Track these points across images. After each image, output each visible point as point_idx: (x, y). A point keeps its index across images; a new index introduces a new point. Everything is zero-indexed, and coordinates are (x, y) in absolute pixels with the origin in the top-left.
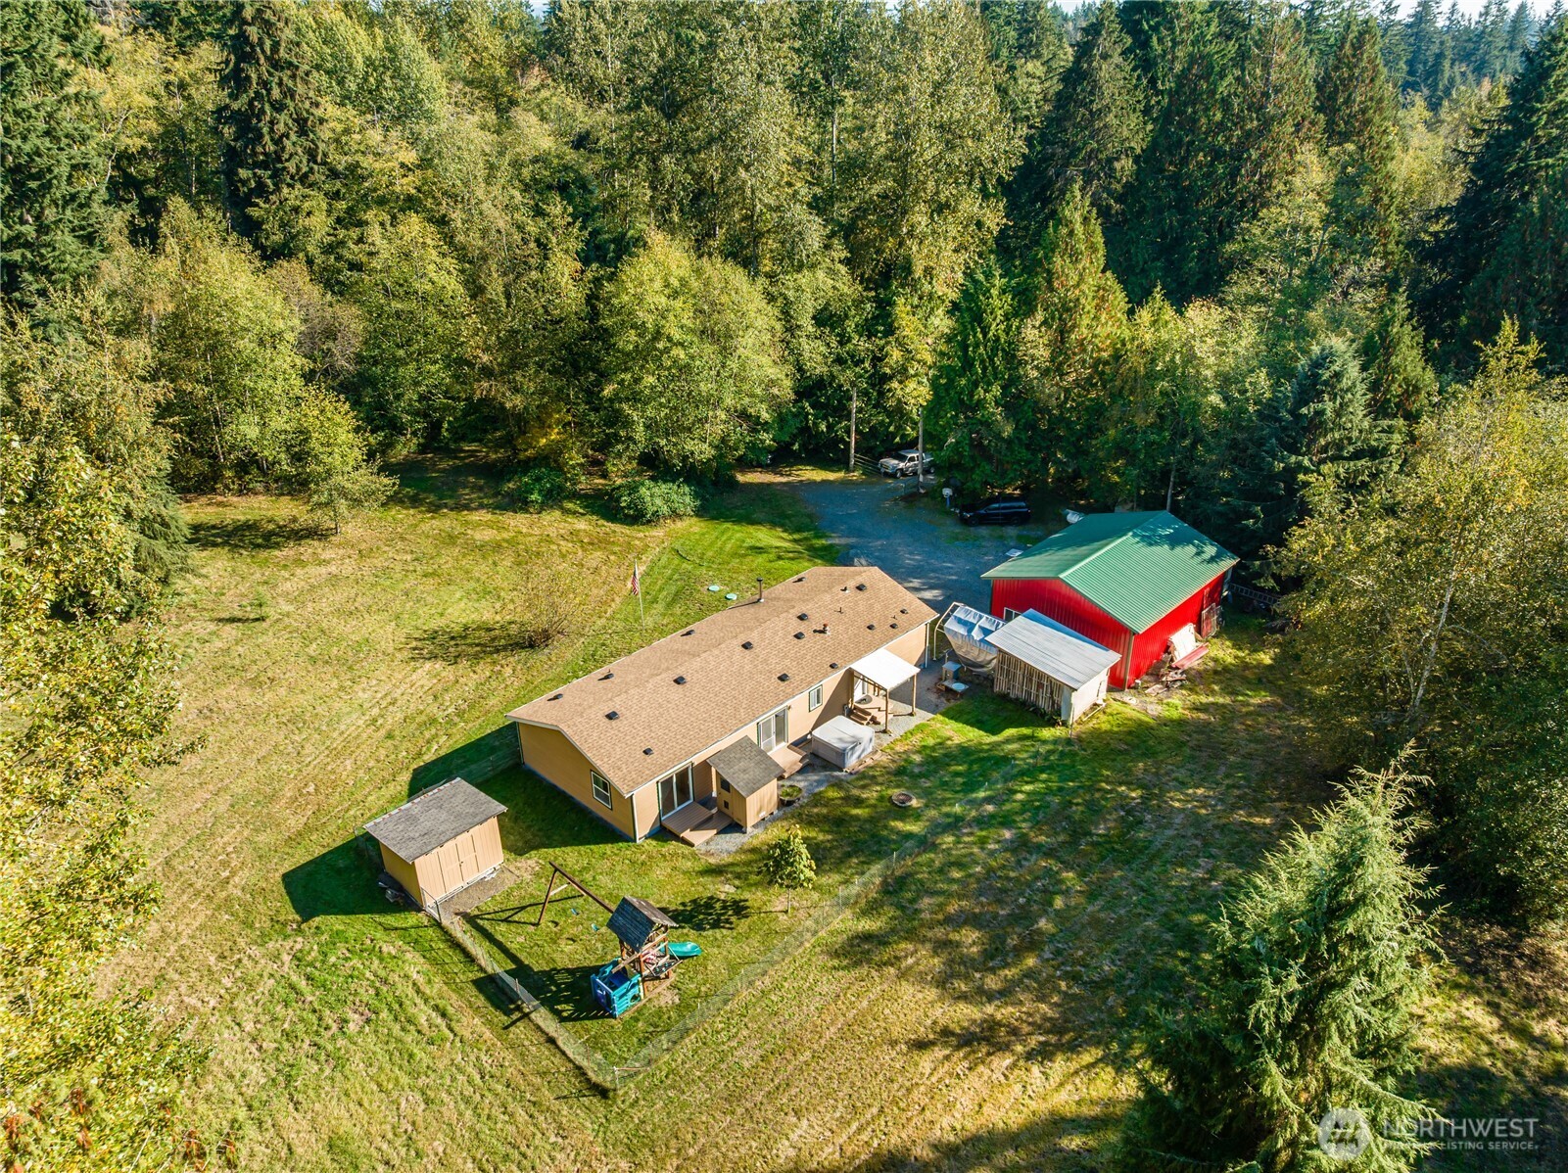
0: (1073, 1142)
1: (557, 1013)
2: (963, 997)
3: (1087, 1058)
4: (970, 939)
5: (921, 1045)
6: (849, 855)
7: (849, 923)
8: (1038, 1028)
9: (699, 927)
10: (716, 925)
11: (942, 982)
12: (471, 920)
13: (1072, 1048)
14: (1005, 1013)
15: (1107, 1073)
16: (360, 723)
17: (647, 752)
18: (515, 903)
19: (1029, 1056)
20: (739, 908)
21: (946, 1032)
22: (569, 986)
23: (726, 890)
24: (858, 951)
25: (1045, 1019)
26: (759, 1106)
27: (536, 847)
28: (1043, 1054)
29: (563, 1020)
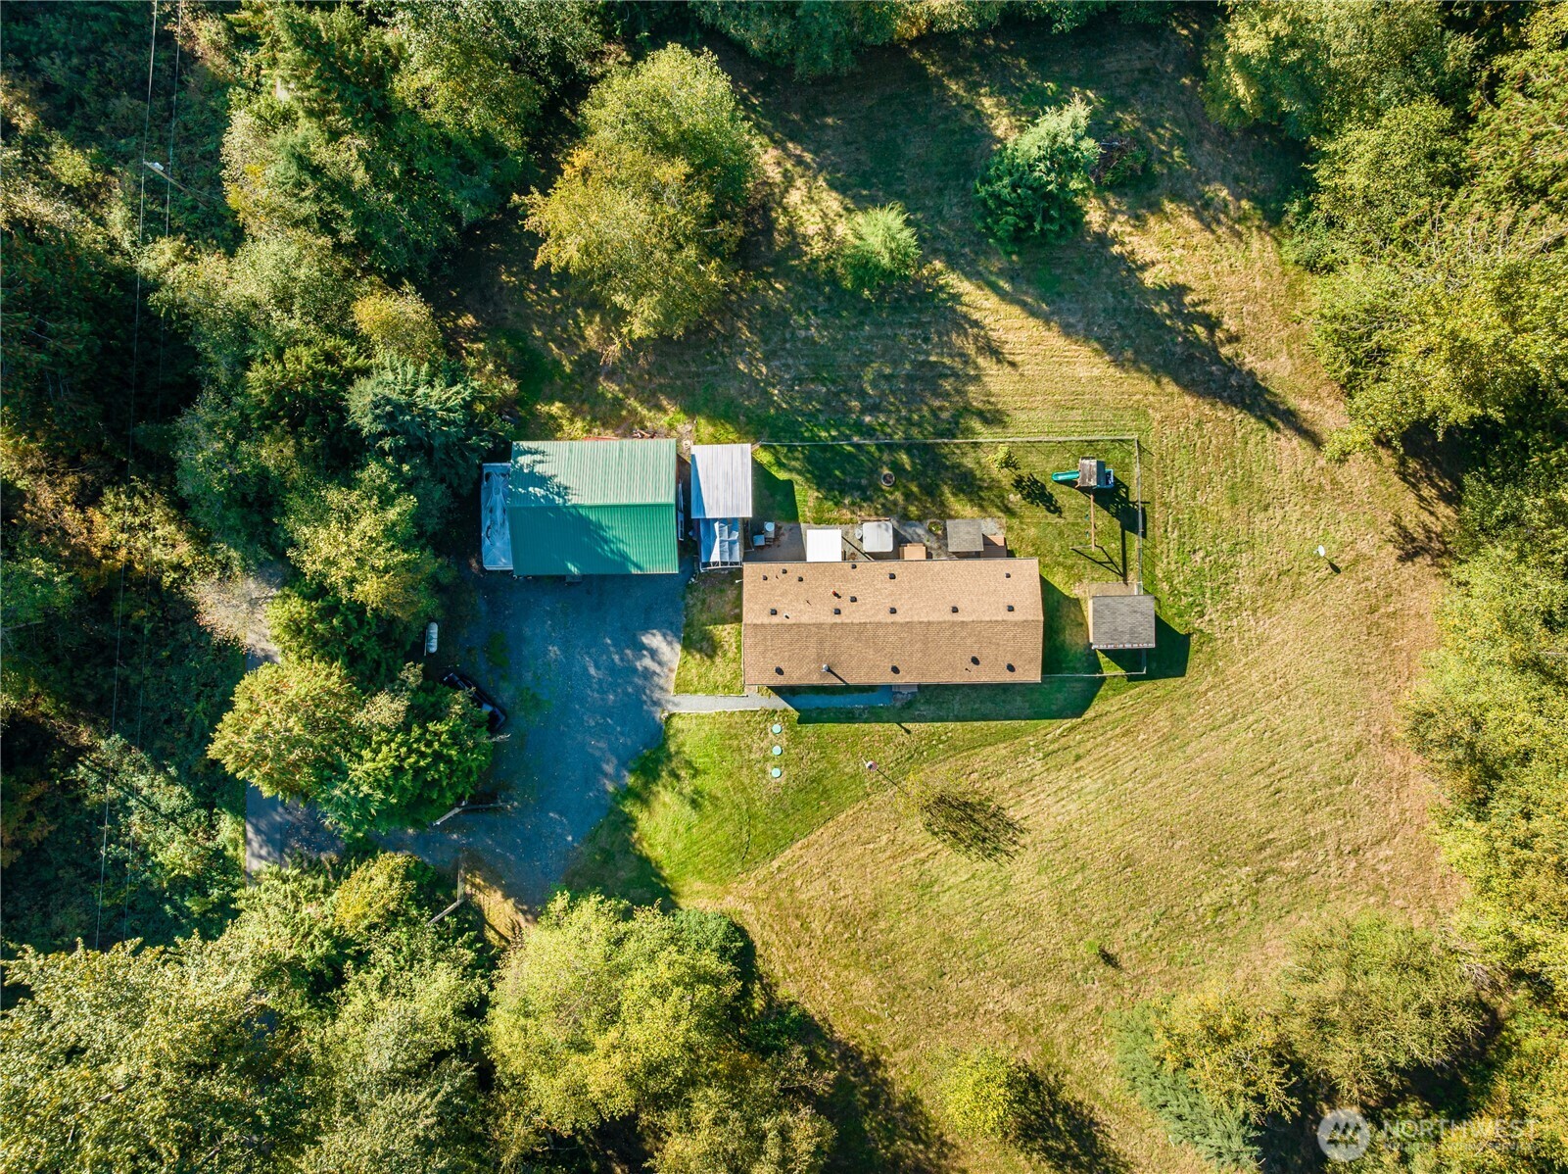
0: (1007, 287)
1: (1127, 493)
2: (977, 367)
3: (965, 309)
4: (947, 385)
5: (1013, 364)
6: (947, 468)
7: (985, 434)
8: (966, 335)
9: (1043, 487)
10: (1036, 482)
11: (977, 379)
12: (1124, 575)
13: (965, 316)
14: (971, 350)
15: (965, 299)
16: (1088, 781)
17: (1008, 576)
18: (1103, 570)
19: (983, 328)
20: (1018, 484)
21: (999, 361)
22: (1114, 502)
23: (1014, 498)
24: (994, 418)
25: (959, 335)
26: (1090, 393)
27: (1067, 598)
28: (976, 324)
29: (1127, 488)
